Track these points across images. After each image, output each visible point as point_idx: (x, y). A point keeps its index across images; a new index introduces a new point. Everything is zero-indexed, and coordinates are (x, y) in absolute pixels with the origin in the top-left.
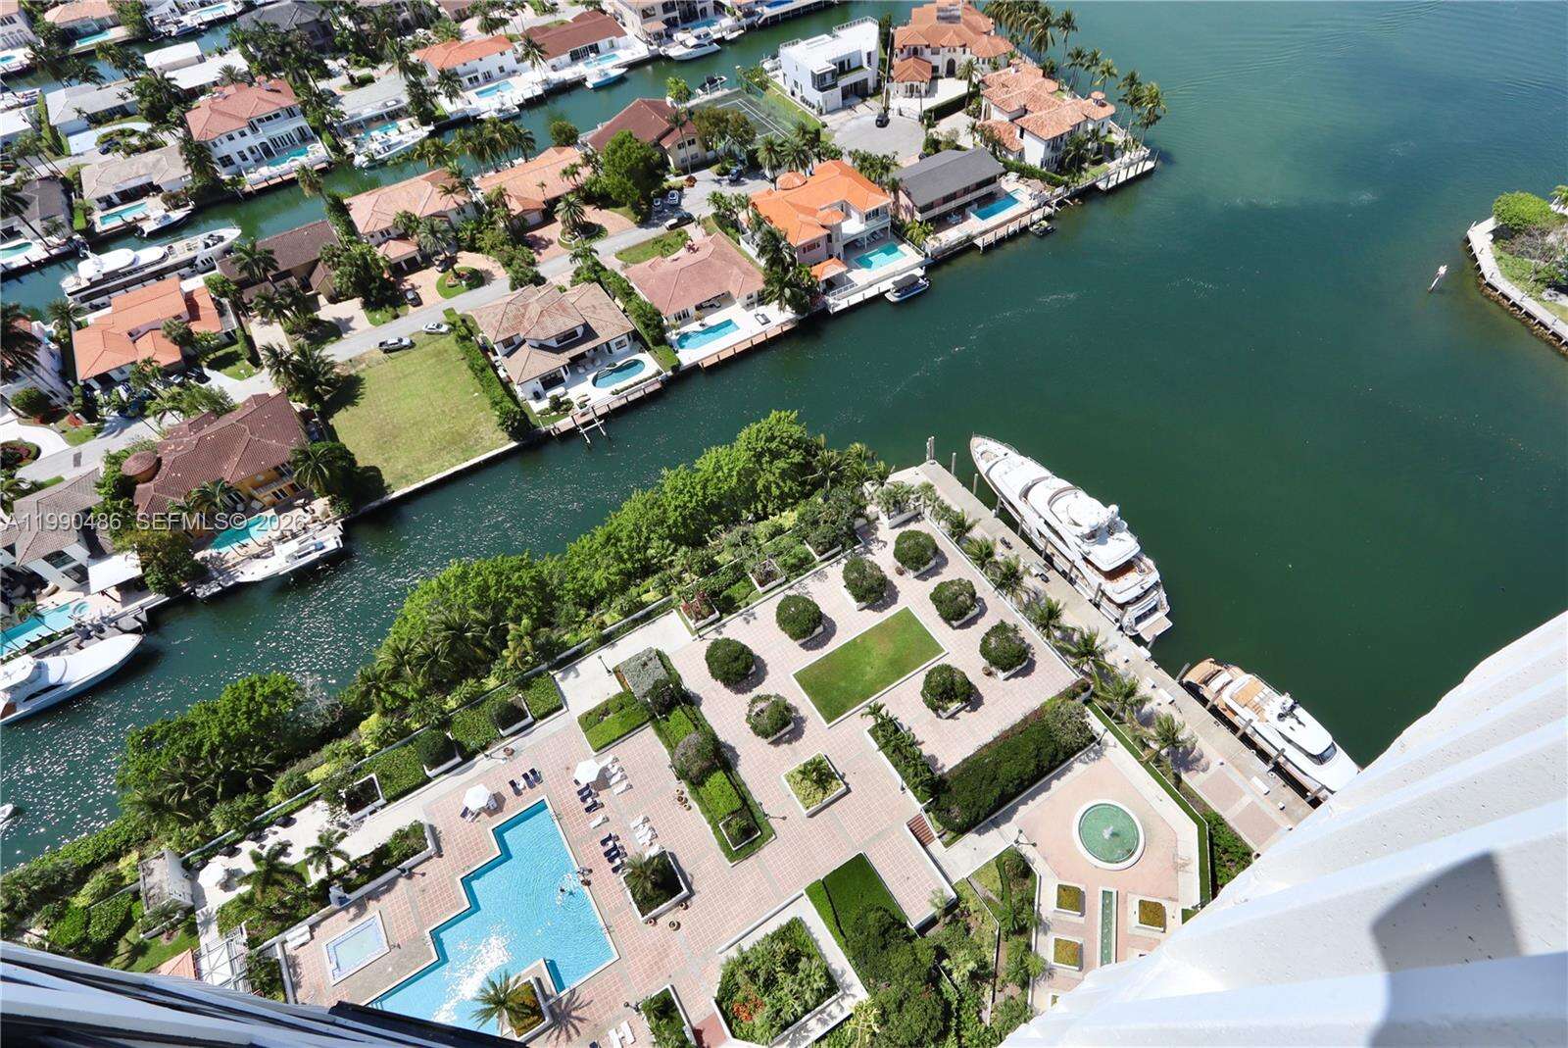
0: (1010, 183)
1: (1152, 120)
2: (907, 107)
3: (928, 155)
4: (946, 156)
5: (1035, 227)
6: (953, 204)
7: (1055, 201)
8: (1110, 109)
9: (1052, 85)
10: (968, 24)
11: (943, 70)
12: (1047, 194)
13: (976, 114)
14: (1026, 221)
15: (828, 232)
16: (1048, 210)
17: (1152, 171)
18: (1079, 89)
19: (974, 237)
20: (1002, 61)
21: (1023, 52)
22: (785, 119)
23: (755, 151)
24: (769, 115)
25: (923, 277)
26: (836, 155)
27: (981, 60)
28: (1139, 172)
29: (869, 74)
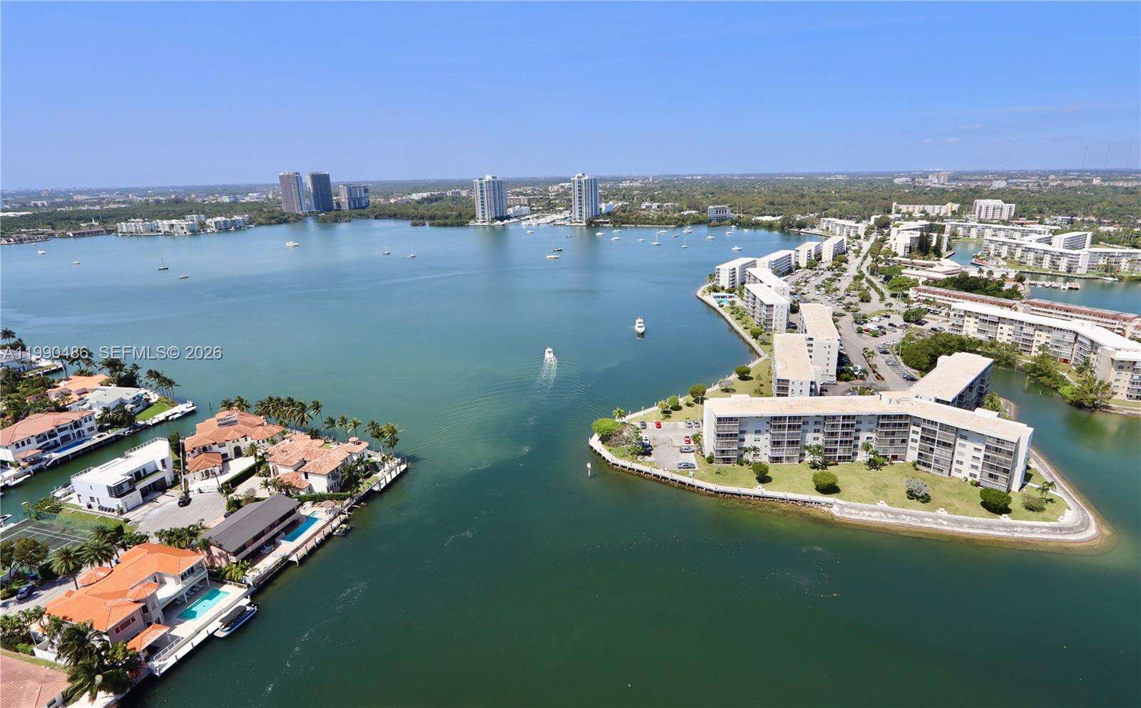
0: (307, 510)
1: (393, 442)
2: (203, 486)
3: (232, 513)
4: (248, 509)
5: (337, 531)
6: (263, 539)
7: (346, 510)
8: (365, 444)
9: (319, 442)
10: (245, 423)
11: (231, 454)
12: (338, 507)
13: (267, 474)
14: (328, 530)
15: (142, 604)
16: (342, 517)
17: (406, 469)
18: (339, 439)
19: (289, 556)
20: (277, 438)
21: (292, 428)
22: (84, 527)
23: (50, 564)
24: (64, 530)
25: (249, 605)
26: (142, 539)
27: (261, 442)
28: (398, 472)
29: (167, 474)
